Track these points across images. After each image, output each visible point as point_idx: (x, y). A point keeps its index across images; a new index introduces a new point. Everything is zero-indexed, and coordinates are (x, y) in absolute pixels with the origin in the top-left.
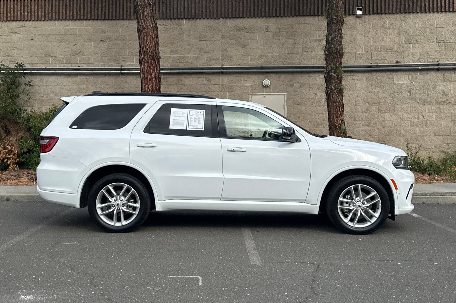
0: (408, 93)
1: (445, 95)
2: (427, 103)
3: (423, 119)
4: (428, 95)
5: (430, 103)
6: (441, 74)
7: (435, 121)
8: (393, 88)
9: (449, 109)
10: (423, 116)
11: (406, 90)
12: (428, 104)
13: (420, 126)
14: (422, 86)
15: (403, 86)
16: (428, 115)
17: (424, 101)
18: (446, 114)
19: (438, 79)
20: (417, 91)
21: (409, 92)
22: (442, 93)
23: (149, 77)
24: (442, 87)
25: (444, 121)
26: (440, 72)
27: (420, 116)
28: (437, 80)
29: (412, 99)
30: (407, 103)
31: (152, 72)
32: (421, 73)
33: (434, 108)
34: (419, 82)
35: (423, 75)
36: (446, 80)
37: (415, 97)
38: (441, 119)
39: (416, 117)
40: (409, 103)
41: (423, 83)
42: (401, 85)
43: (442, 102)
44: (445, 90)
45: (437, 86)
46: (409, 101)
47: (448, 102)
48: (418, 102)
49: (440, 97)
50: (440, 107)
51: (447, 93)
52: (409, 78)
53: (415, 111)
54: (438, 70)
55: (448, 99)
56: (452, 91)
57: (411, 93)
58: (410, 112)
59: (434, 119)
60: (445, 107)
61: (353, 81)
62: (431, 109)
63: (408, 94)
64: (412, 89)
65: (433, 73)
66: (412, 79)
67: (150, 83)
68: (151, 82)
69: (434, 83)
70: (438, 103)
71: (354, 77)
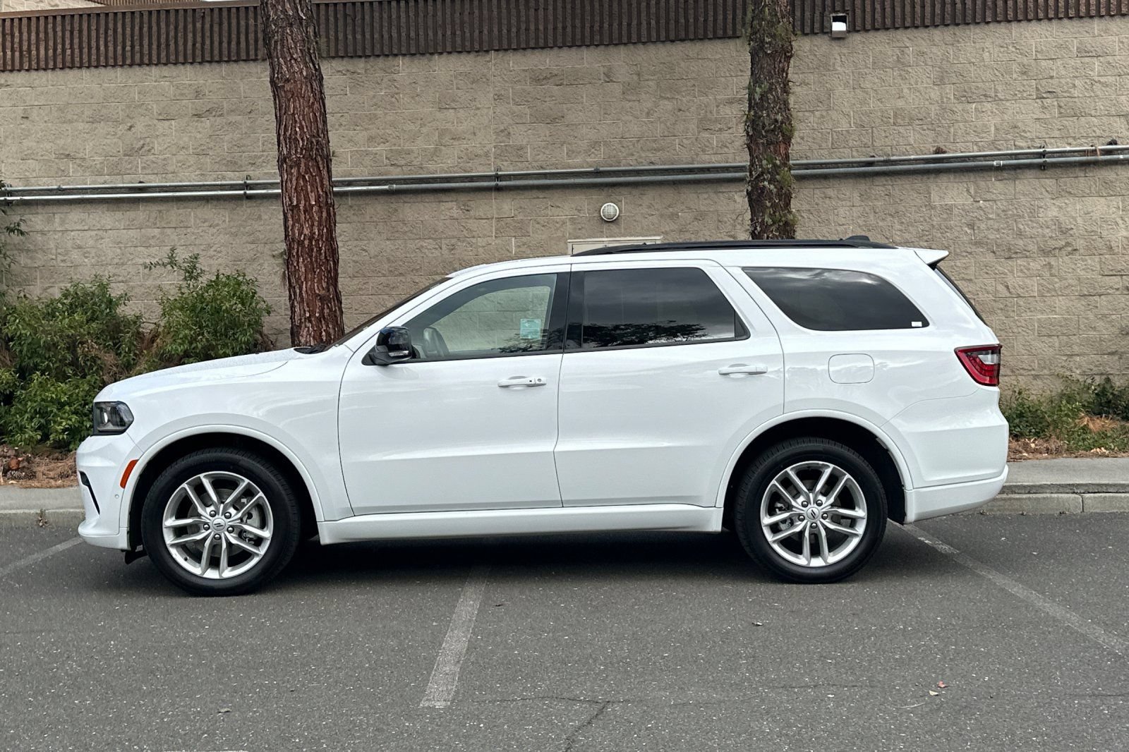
0: (966, 229)
1: (1064, 232)
2: (1016, 253)
3: (1008, 295)
4: (1020, 234)
5: (1025, 254)
6: (1052, 178)
7: (1038, 299)
8: (930, 219)
9: (1073, 267)
10: (1007, 287)
11: (963, 221)
12: (1019, 255)
13: (999, 311)
14: (1003, 211)
15: (956, 211)
16: (1021, 283)
17: (1009, 250)
18: (1066, 279)
19: (1043, 190)
20: (991, 222)
21: (971, 226)
22: (1054, 227)
23: (303, 202)
24: (1053, 212)
25: (1060, 298)
26: (1049, 172)
27: (1001, 288)
28: (1042, 194)
29: (978, 243)
30: (965, 254)
31: (309, 190)
32: (1000, 178)
33: (1034, 265)
34: (995, 201)
35: (1005, 181)
36: (1063, 193)
37: (985, 240)
38: (1053, 293)
39: (990, 289)
40: (970, 253)
41: (1005, 204)
42: (949, 209)
43: (1055, 249)
44: (1062, 219)
45: (1041, 210)
46: (969, 250)
47: (1070, 249)
48: (994, 252)
49: (1051, 237)
50: (1049, 263)
51: (1069, 227)
52: (968, 191)
53: (987, 273)
54: (1042, 167)
55: (1070, 240)
56: (1079, 220)
57: (975, 228)
58: (973, 278)
59: (1036, 294)
60: (1062, 263)
61: (827, 201)
62: (1028, 269)
63: (969, 231)
64: (979, 220)
65: (1030, 174)
66: (976, 192)
67: (305, 218)
68: (308, 217)
69: (1033, 203)
70: (1046, 252)
71: (830, 192)
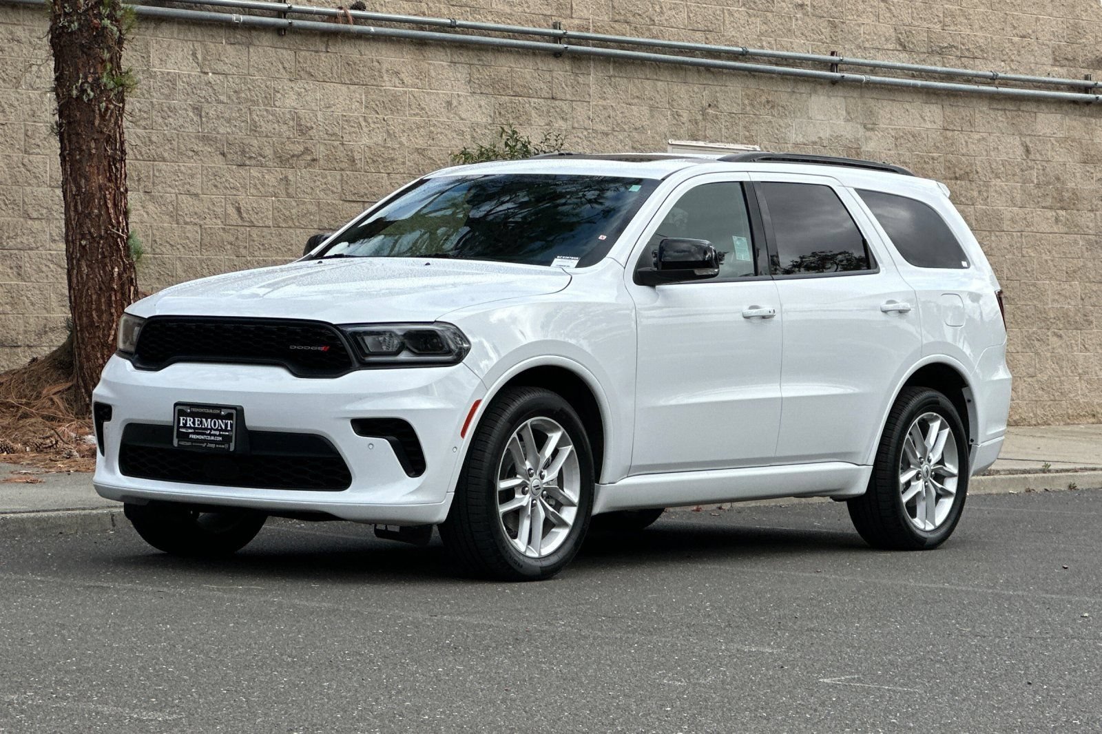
0: (191, 114)
1: (303, 130)
2: (251, 158)
3: (240, 222)
4: (254, 129)
5: (258, 160)
6: (291, 49)
7: (273, 230)
8: (149, 92)
9: (312, 185)
10: (239, 210)
11: (189, 102)
12: (253, 162)
13: (229, 247)
14: (235, 92)
15: (180, 85)
16: (254, 205)
17: (243, 152)
18: (304, 203)
19: (281, 66)
20: (221, 107)
21: (197, 110)
22: (291, 123)
24: (291, 101)
25: (298, 231)
26: (289, 40)
27: (231, 211)
28: (278, 71)
29: (205, 139)
30: (191, 154)
32: (232, 40)
33: (271, 179)
34: (226, 75)
35: (237, 46)
36: (302, 73)
37: (214, 134)
38: (290, 223)
39: (219, 210)
40: (196, 153)
41: (237, 81)
42: (172, 81)
43: (293, 156)
44: (302, 112)
45: (279, 95)
46: (196, 148)
47: (309, 158)
48: (223, 154)
49: (288, 138)
50: (286, 177)
51: (309, 125)
52: (194, 55)
53: (215, 186)
54: (280, 31)
55: (309, 145)
56: (319, 114)
57: (203, 114)
58: (200, 192)
59: (271, 224)
60: (300, 176)
61: (15, 45)
62: (263, 185)
63: (195, 119)
64: (207, 101)
65: (266, 39)
66: (204, 59)
69: (269, 83)
70: (284, 160)
71: (20, 32)
